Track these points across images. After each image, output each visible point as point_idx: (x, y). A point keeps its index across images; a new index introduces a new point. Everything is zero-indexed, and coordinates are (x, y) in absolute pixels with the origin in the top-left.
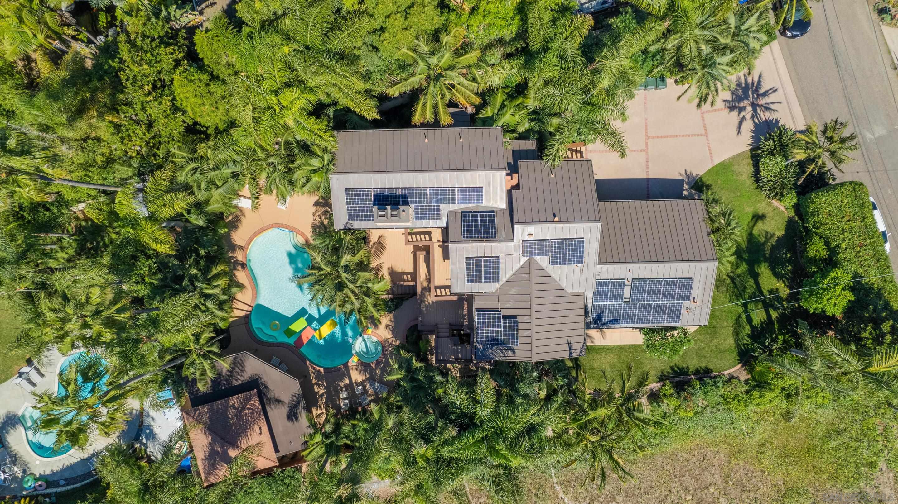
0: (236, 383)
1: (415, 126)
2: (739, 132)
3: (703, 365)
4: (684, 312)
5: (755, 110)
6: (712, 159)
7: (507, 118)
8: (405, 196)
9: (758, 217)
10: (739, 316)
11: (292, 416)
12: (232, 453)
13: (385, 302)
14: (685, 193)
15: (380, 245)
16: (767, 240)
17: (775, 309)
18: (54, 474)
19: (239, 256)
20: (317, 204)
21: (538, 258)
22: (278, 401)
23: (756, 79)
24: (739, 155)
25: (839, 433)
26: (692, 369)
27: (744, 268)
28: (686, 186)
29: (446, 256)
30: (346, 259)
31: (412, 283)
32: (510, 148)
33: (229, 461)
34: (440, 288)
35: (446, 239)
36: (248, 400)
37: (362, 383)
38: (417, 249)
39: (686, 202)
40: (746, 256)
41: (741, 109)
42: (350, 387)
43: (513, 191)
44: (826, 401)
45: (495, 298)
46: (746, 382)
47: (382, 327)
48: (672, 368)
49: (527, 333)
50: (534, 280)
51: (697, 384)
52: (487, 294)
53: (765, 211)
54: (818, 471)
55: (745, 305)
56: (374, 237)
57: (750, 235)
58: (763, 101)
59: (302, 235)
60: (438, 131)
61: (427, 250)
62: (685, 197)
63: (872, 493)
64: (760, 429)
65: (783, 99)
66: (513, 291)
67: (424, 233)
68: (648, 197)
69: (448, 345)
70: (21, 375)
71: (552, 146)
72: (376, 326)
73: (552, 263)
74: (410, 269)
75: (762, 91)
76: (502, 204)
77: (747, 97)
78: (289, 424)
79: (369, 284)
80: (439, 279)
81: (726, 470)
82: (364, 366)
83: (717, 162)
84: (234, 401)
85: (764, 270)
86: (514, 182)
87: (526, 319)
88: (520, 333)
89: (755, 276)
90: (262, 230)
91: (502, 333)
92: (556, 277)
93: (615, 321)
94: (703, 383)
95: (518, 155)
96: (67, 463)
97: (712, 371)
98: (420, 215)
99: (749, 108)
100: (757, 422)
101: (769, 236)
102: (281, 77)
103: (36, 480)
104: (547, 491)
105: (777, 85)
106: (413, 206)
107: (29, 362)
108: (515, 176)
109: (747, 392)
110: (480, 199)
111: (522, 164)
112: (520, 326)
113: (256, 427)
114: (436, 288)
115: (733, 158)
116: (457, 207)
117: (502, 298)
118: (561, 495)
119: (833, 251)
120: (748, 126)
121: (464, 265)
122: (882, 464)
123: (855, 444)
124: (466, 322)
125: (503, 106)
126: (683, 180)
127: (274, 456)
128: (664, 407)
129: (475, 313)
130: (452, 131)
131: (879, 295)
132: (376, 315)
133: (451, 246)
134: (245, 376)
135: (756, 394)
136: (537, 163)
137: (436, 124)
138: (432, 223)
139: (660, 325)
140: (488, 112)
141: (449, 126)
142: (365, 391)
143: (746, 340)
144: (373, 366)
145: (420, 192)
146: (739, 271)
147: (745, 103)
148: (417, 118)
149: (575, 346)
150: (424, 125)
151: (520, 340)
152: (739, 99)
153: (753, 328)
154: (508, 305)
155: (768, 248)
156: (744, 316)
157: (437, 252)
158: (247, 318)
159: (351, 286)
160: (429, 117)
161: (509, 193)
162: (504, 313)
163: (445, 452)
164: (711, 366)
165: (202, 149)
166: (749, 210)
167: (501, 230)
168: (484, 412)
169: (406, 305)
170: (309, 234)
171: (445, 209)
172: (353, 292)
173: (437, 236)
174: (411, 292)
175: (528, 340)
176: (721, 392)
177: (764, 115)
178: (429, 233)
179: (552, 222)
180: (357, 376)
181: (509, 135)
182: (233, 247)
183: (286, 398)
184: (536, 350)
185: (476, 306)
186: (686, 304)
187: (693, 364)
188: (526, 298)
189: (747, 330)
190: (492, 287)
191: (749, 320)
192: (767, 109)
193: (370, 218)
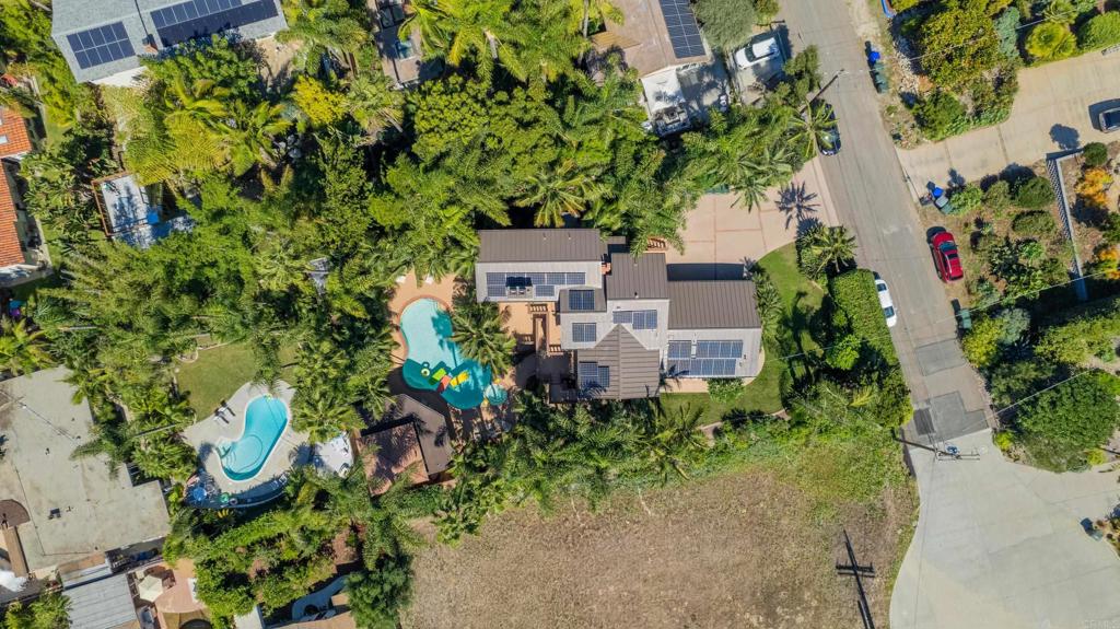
0: (396, 418)
1: (536, 228)
2: (787, 228)
3: (756, 409)
4: (738, 366)
5: (800, 211)
6: (765, 247)
7: (604, 220)
8: (529, 279)
9: (801, 295)
10: (785, 372)
11: (439, 442)
12: (394, 471)
13: (510, 357)
14: (745, 275)
15: (507, 313)
16: (808, 311)
17: (813, 366)
18: (243, 493)
19: (395, 321)
20: (456, 280)
21: (624, 325)
22: (429, 432)
23: (801, 187)
24: (785, 247)
25: (857, 460)
26: (748, 411)
27: (790, 333)
28: (745, 269)
29: (558, 322)
30: (487, 324)
31: (531, 343)
32: (606, 243)
33: (391, 476)
34: (553, 346)
35: (558, 310)
36: (408, 430)
37: (491, 421)
38: (536, 317)
39: (746, 282)
40: (791, 324)
41: (789, 210)
42: (482, 425)
43: (608, 276)
44: (848, 436)
45: (593, 354)
46: (789, 422)
47: (507, 377)
48: (733, 411)
49: (616, 378)
50: (622, 340)
51: (750, 422)
52: (587, 350)
53: (807, 290)
54: (842, 490)
55: (790, 362)
56: (502, 307)
57: (795, 308)
58: (806, 204)
59: (445, 304)
60: (553, 231)
61: (544, 318)
62: (744, 279)
63: (879, 505)
64: (799, 458)
65: (821, 203)
66: (606, 348)
67: (542, 305)
68: (716, 278)
69: (559, 389)
70: (217, 413)
71: (636, 243)
72: (503, 377)
73: (634, 328)
74: (530, 332)
75: (805, 196)
76: (600, 286)
77: (794, 200)
78: (436, 449)
79: (500, 343)
80: (552, 340)
81: (773, 489)
82: (493, 408)
83: (770, 250)
84: (397, 430)
85: (805, 337)
86: (608, 269)
87: (616, 368)
88: (611, 378)
89: (798, 340)
90: (413, 300)
91: (597, 377)
92: (637, 338)
93: (685, 373)
94: (754, 421)
95: (613, 249)
96: (253, 485)
97: (763, 413)
98: (540, 292)
99: (795, 209)
100: (797, 453)
101: (809, 309)
102: (444, 197)
103: (230, 497)
104: (635, 506)
105: (817, 192)
106: (534, 286)
107: (223, 404)
108: (609, 264)
109: (790, 429)
110: (583, 282)
111: (614, 256)
112: (611, 374)
113: (413, 451)
114: (551, 346)
115: (784, 247)
116: (566, 287)
117: (597, 353)
118: (646, 508)
119: (850, 321)
120: (794, 223)
121: (571, 330)
122: (887, 483)
123: (867, 468)
124: (572, 371)
125: (602, 211)
126: (743, 265)
127: (426, 474)
128: (726, 440)
129: (579, 365)
130: (563, 231)
131: (879, 354)
132: (504, 367)
133: (562, 315)
134: (405, 414)
135: (795, 430)
136: (625, 255)
137: (552, 226)
138: (548, 298)
139: (720, 376)
140: (590, 216)
141: (562, 227)
142: (494, 428)
143: (789, 390)
144: (500, 408)
145: (540, 276)
146: (786, 336)
147: (793, 204)
148: (538, 222)
149: (651, 389)
150: (542, 227)
151: (611, 383)
152: (788, 201)
153: (795, 379)
154: (603, 358)
155: (808, 318)
156: (789, 371)
157: (551, 319)
158: (400, 369)
159: (490, 343)
160: (547, 222)
161: (604, 276)
162: (600, 364)
163: (557, 457)
164: (763, 410)
165: (382, 243)
166: (794, 289)
167: (598, 305)
168: (582, 431)
169: (528, 360)
170: (450, 304)
171: (557, 288)
172: (491, 348)
173: (551, 307)
174: (532, 349)
175: (616, 383)
176: (768, 430)
177: (807, 215)
178: (546, 305)
179: (634, 299)
180: (487, 416)
181: (605, 234)
182: (390, 314)
183: (435, 430)
184: (622, 390)
185: (579, 359)
186: (739, 360)
187: (749, 407)
188: (615, 353)
189: (791, 381)
190: (591, 345)
191: (793, 374)
192: (809, 209)
193: (503, 294)
